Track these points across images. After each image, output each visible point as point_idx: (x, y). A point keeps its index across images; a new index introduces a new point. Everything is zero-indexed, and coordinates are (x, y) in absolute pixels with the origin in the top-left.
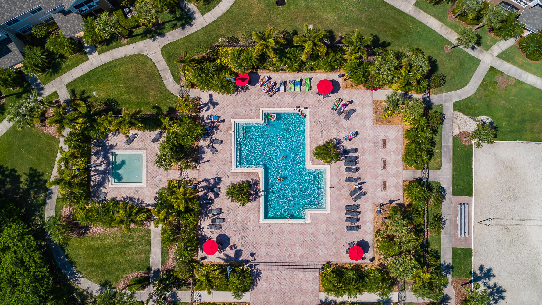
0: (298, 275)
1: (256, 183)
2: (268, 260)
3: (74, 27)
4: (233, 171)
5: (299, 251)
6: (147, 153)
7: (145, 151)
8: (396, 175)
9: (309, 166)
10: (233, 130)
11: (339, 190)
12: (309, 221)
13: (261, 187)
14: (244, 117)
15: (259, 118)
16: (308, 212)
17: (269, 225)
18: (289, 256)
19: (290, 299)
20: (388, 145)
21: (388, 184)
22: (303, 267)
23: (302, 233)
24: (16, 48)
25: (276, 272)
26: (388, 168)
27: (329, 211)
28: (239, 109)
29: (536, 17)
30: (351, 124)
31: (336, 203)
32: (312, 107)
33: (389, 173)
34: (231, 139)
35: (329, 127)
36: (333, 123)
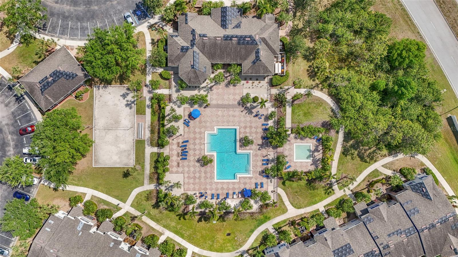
0: (220, 102)
1: (241, 146)
2: (234, 109)
3: (329, 222)
4: (252, 151)
5: (220, 113)
6: (293, 160)
7: (294, 161)
8: (171, 150)
9: (215, 154)
10: (252, 171)
11: (200, 142)
12: (215, 127)
13: (238, 144)
14: (246, 178)
15: (239, 177)
16: (215, 132)
17: (234, 126)
18: (224, 111)
19: (224, 91)
20: (176, 164)
22: (218, 106)
23: (218, 122)
24: (357, 211)
25: (231, 103)
27: (205, 132)
28: (249, 181)
29: (106, 227)
30: (194, 174)
31: (202, 136)
32: (213, 182)
33: (176, 151)
34: (253, 166)
35: (205, 173)
36: (203, 175)
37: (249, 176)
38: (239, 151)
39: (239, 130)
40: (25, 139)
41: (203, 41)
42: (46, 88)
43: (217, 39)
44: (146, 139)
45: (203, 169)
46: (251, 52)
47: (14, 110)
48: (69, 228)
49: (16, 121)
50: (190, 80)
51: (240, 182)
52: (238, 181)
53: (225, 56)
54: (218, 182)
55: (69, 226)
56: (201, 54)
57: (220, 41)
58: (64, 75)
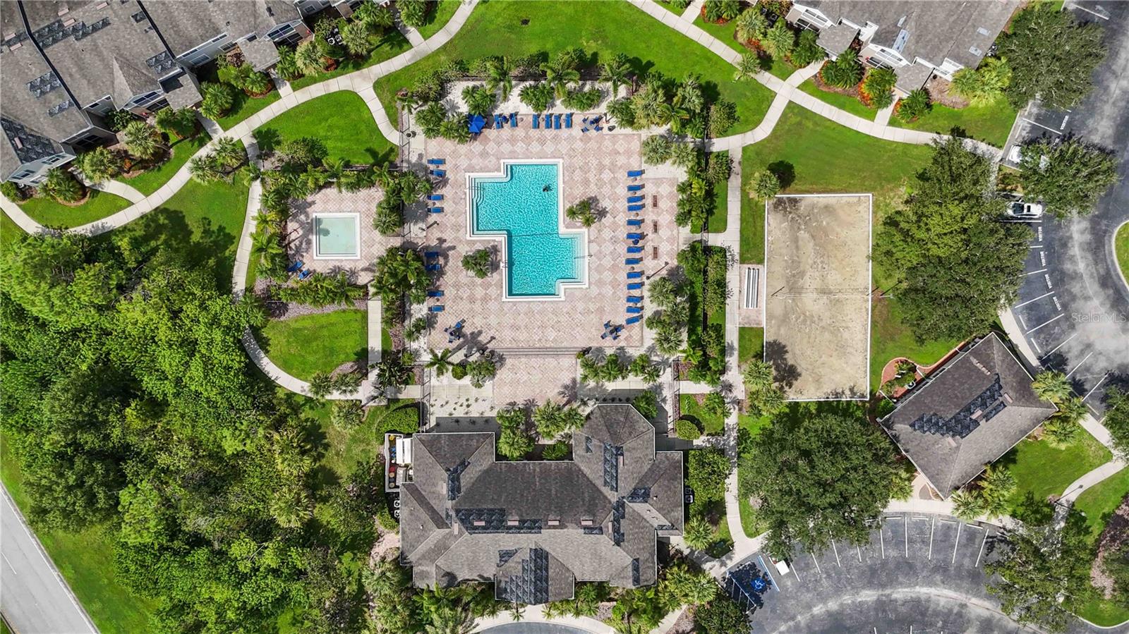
0: (551, 362)
1: (495, 250)
2: (514, 345)
3: (265, 58)
4: (468, 238)
5: (552, 335)
6: (361, 217)
7: (358, 214)
8: (672, 240)
9: (562, 229)
10: (468, 186)
11: (600, 259)
12: (563, 298)
13: (503, 256)
14: (481, 170)
15: (500, 171)
16: (562, 287)
17: (515, 303)
18: (540, 340)
19: (541, 391)
20: (660, 204)
21: (660, 251)
22: (556, 352)
23: (554, 313)
24: (193, 85)
25: (523, 360)
26: (660, 232)
27: (587, 286)
28: (474, 161)
29: (838, 38)
30: (614, 178)
31: (596, 276)
32: (566, 157)
33: (661, 237)
34: (465, 199)
35: (586, 182)
36: (592, 177)
37: (473, 175)
38: (501, 239)
39: (502, 292)
40: (1043, 261)
41: (594, 515)
42: (988, 393)
43: (557, 523)
44: (736, 266)
45: (592, 191)
46: (470, 490)
47: (1069, 335)
48: (930, 36)
49: (1065, 306)
50: (626, 418)
51: (498, 159)
52: (502, 161)
53: (537, 479)
54: (555, 157)
55: (931, 40)
56: (599, 483)
57: (551, 517)
58: (944, 425)
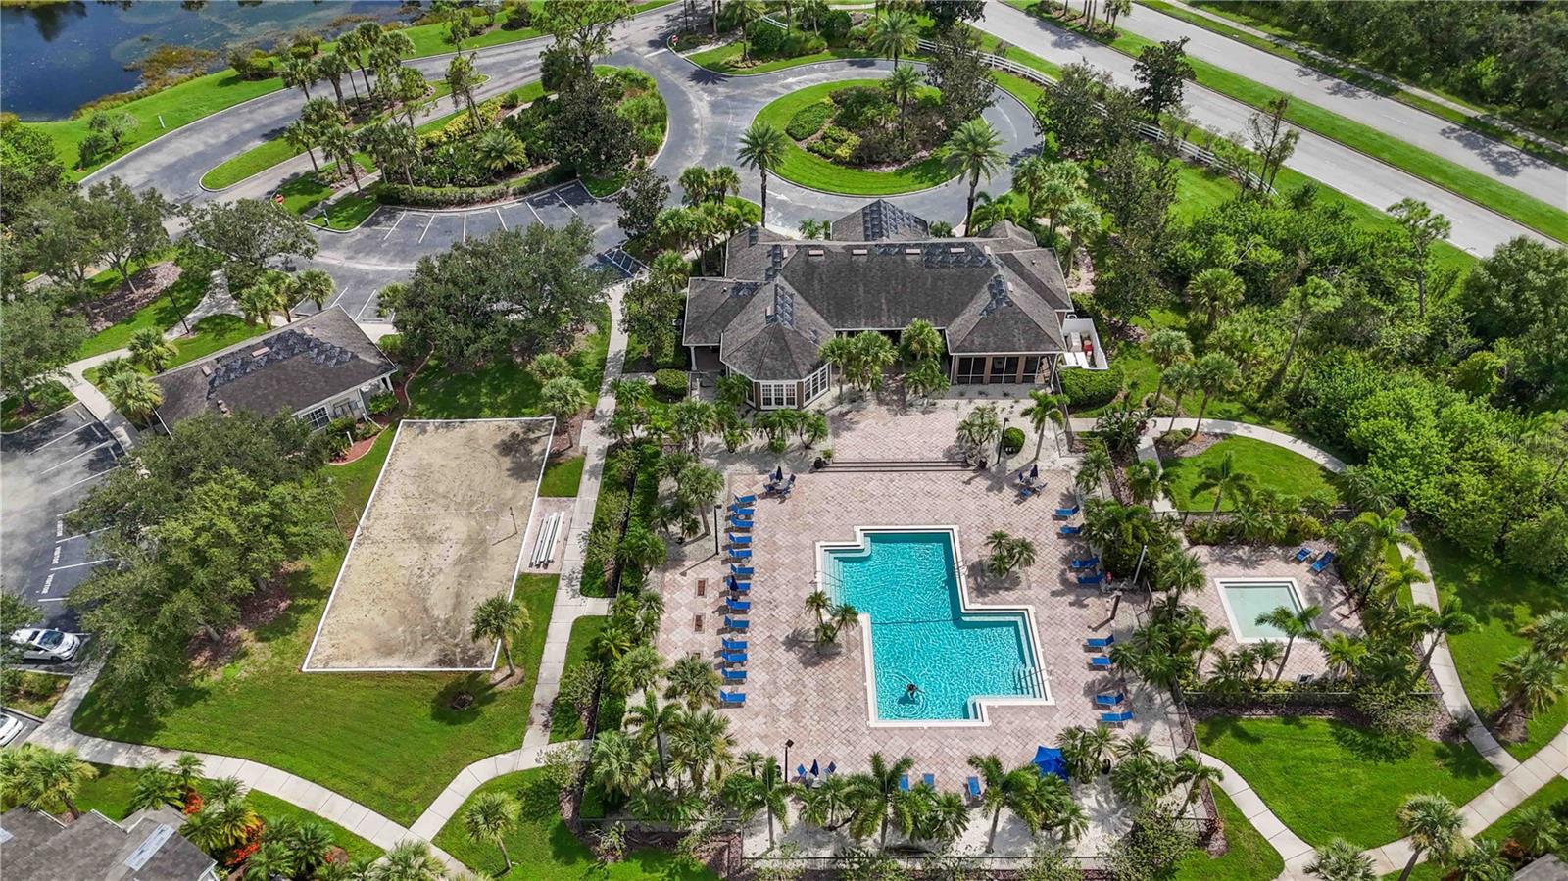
0: (873, 454)
2: (932, 475)
4: (1030, 606)
5: (873, 486)
6: (1233, 637)
7: (1240, 641)
10: (1046, 684)
11: (797, 579)
12: (857, 529)
14: (1026, 709)
15: (989, 707)
16: (861, 543)
17: (936, 523)
18: (892, 480)
21: (694, 590)
22: (865, 466)
23: (870, 512)
25: (915, 456)
26: (690, 616)
27: (818, 545)
30: (771, 697)
31: (803, 557)
32: (864, 729)
33: (690, 609)
34: (1047, 664)
35: (822, 689)
36: (814, 698)
37: (1039, 701)
38: (971, 608)
39: (961, 536)
41: (807, 262)
42: (233, 376)
43: (855, 252)
44: (566, 572)
45: (811, 677)
46: (978, 288)
47: (63, 495)
49: (51, 525)
50: (761, 361)
51: (995, 727)
52: (987, 723)
54: (885, 730)
57: (865, 258)
58: (311, 349)
